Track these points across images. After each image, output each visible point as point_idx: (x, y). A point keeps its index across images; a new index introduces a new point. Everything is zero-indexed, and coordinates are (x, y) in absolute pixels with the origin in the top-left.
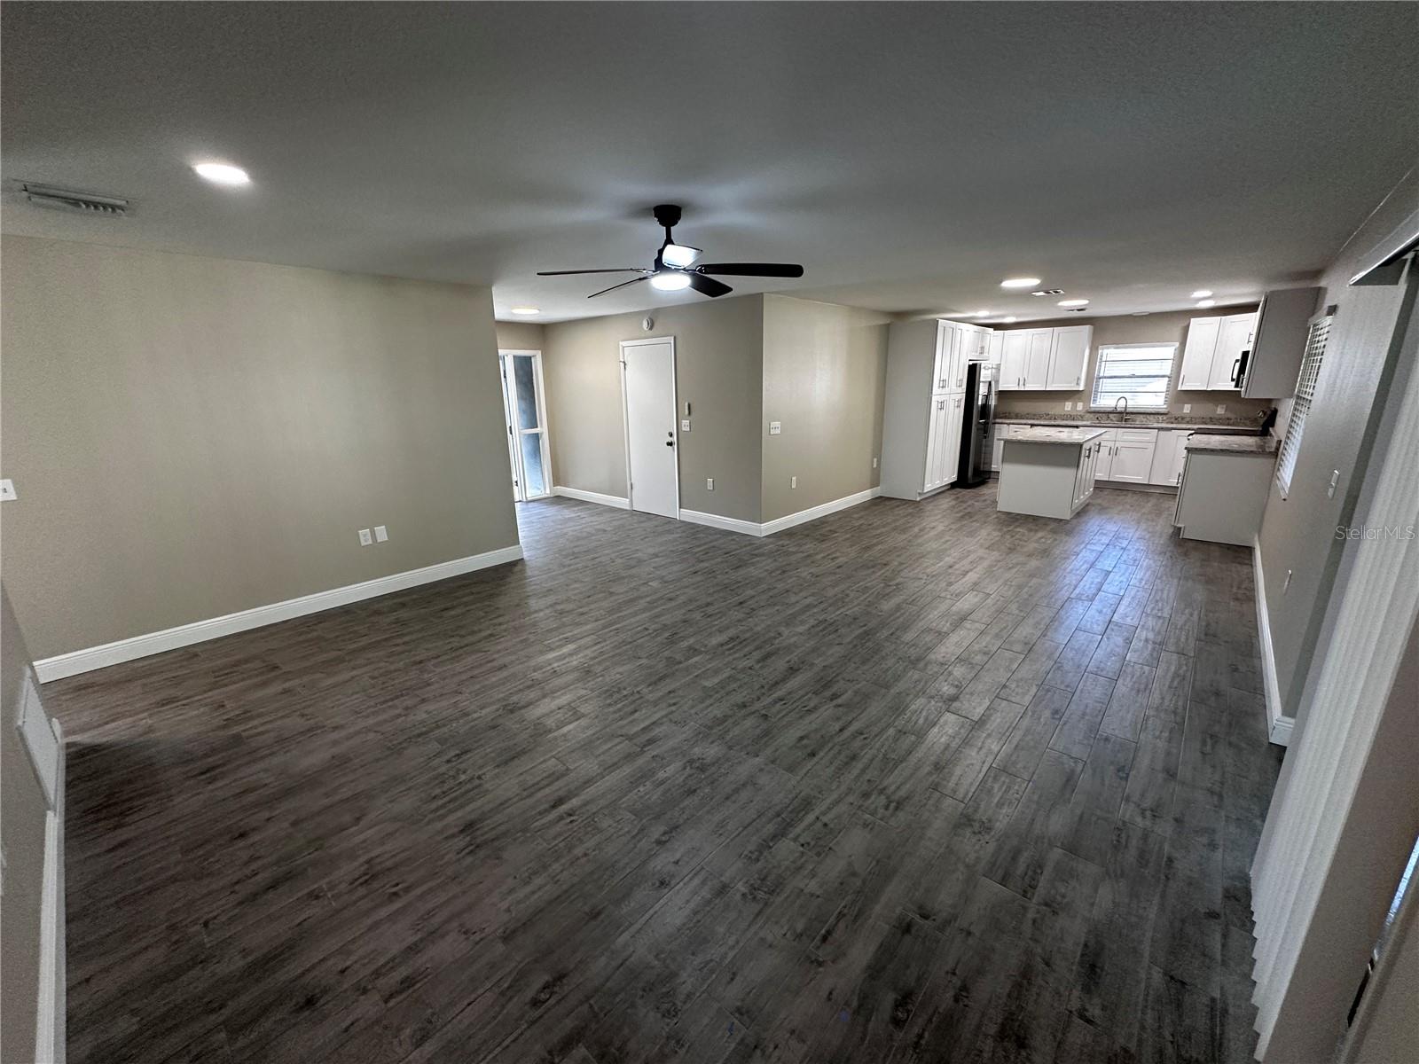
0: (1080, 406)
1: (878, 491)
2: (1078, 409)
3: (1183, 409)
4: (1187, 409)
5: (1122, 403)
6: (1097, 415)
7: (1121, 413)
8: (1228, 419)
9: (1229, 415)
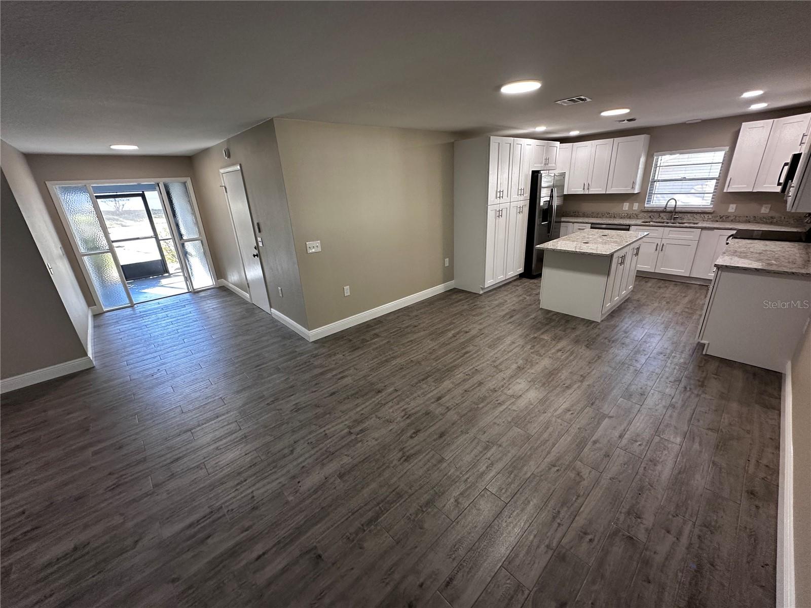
0: (636, 206)
1: (451, 284)
2: (634, 209)
3: (728, 209)
4: (732, 208)
5: (672, 203)
6: (650, 214)
7: (671, 212)
8: (772, 218)
9: (773, 214)
